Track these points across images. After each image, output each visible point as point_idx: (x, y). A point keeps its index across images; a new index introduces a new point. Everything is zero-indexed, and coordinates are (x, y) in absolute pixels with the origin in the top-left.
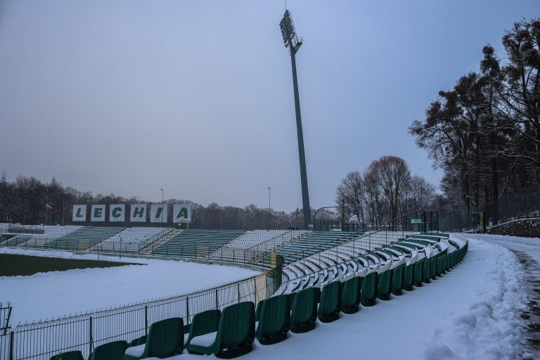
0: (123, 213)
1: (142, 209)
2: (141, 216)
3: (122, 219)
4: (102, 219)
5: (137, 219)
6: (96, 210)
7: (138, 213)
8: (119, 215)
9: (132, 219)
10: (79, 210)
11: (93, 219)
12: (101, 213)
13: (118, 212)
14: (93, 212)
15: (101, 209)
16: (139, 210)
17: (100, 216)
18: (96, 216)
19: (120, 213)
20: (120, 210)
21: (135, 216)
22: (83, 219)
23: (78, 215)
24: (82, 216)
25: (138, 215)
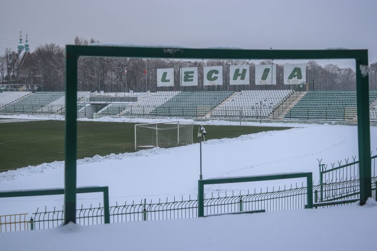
0: (220, 76)
1: (244, 71)
2: (243, 78)
3: (219, 82)
4: (195, 83)
5: (239, 82)
6: (186, 73)
7: (240, 75)
8: (216, 78)
9: (232, 82)
10: (165, 74)
11: (184, 84)
12: (192, 76)
13: (214, 75)
14: (183, 75)
15: (192, 72)
16: (241, 72)
17: (192, 80)
18: (186, 80)
19: (216, 75)
20: (217, 72)
21: (235, 78)
22: (171, 83)
23: (164, 80)
24: (169, 81)
25: (239, 77)
